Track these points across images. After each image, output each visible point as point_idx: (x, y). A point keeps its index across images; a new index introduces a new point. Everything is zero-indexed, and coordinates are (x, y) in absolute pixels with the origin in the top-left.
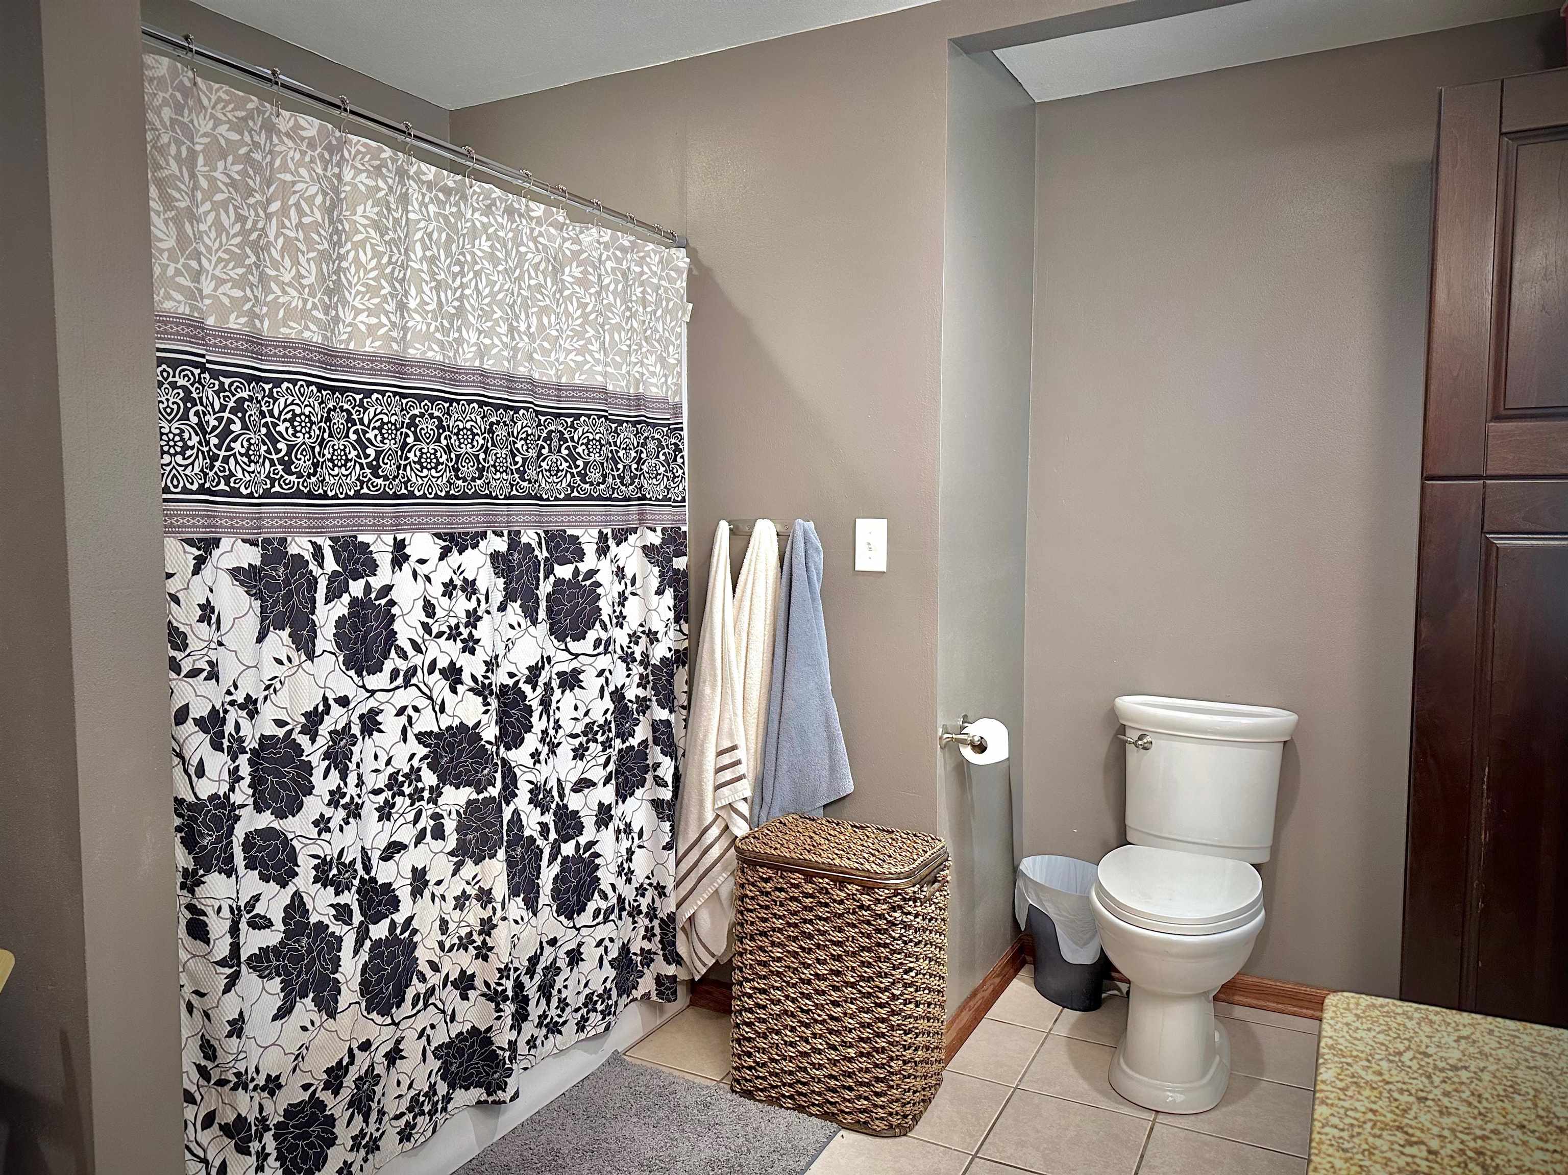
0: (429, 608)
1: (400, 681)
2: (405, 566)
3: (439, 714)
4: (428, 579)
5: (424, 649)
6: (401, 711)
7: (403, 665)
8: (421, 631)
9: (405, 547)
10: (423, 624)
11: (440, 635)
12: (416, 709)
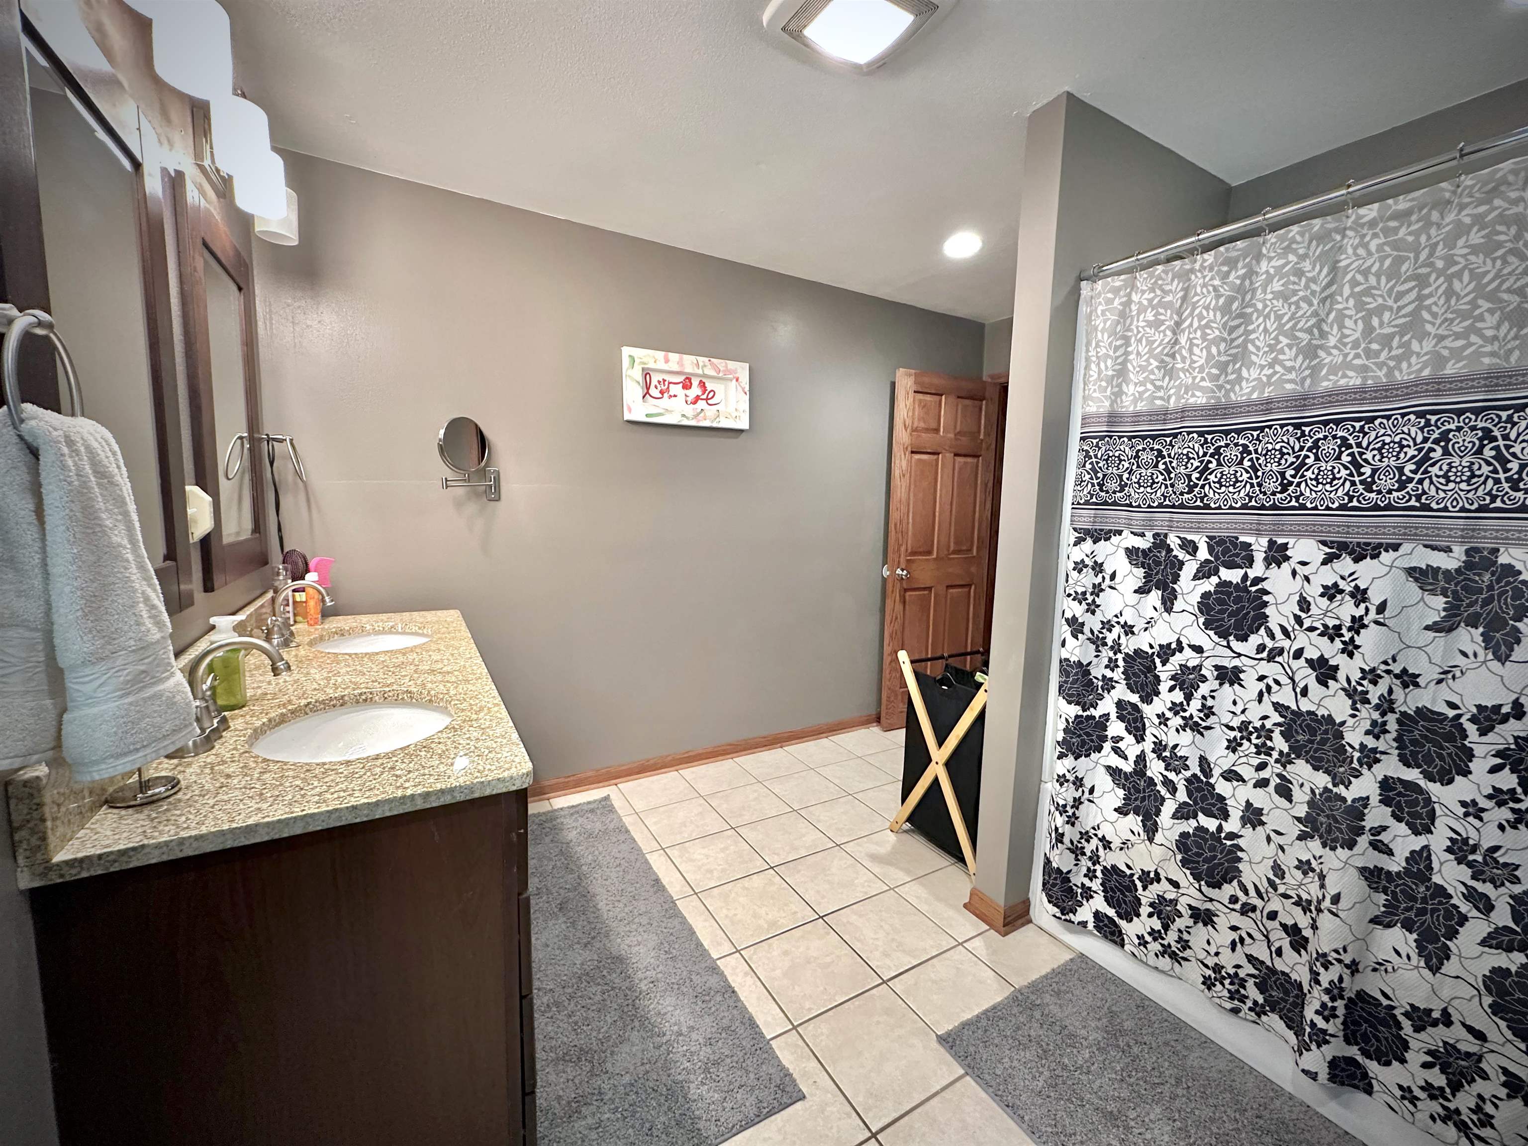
0: (1304, 604)
1: (1264, 655)
2: (1285, 565)
3: (1299, 696)
4: (1307, 579)
5: (1293, 637)
6: (1261, 678)
7: (1270, 644)
8: (1292, 621)
9: (1287, 549)
10: (1295, 616)
11: (1312, 629)
12: (1277, 682)
